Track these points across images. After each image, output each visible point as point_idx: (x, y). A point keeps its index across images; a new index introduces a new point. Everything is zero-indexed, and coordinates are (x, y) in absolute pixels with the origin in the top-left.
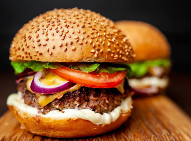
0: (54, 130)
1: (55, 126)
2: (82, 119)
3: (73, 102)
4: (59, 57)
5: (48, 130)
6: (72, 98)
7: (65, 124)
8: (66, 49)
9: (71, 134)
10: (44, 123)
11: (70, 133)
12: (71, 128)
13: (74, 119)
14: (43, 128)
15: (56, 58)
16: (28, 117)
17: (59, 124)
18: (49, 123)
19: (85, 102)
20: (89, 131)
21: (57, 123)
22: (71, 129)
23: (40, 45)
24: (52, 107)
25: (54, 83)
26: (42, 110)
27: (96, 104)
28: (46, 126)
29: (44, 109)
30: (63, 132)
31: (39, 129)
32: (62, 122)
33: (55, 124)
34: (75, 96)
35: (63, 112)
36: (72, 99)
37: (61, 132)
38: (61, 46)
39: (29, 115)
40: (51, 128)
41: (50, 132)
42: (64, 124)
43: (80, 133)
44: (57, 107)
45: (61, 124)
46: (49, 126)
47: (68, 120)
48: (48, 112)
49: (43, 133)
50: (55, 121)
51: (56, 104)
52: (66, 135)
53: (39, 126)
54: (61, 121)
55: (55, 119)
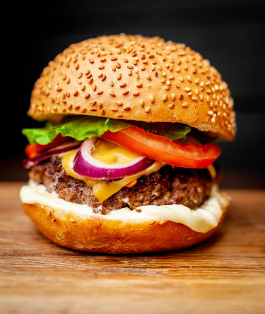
0: (124, 241)
1: (127, 234)
2: (172, 222)
3: (149, 192)
4: (160, 116)
5: (113, 242)
6: (149, 185)
7: (146, 231)
8: (174, 106)
9: (150, 247)
10: (108, 229)
11: (148, 246)
12: (153, 236)
13: (161, 223)
14: (105, 238)
15: (155, 117)
16: (76, 220)
17: (134, 231)
18: (117, 229)
19: (167, 192)
20: (177, 242)
21: (132, 229)
22: (152, 239)
23: (126, 94)
24: (115, 201)
25: (115, 160)
26: (100, 207)
27: (183, 195)
28: (112, 234)
29: (103, 206)
30: (137, 244)
31: (95, 240)
32: (140, 228)
33: (127, 230)
34: (154, 182)
35: (139, 211)
36: (149, 187)
37: (134, 245)
38: (165, 101)
39: (79, 216)
40: (119, 238)
41: (114, 245)
42: (143, 231)
43: (164, 246)
44: (126, 200)
45: (137, 231)
46: (116, 234)
47: (151, 224)
48: (111, 210)
49: (102, 246)
50: (129, 226)
51: (124, 197)
52: (141, 249)
53: (97, 234)
54: (139, 226)
55: (129, 223)
